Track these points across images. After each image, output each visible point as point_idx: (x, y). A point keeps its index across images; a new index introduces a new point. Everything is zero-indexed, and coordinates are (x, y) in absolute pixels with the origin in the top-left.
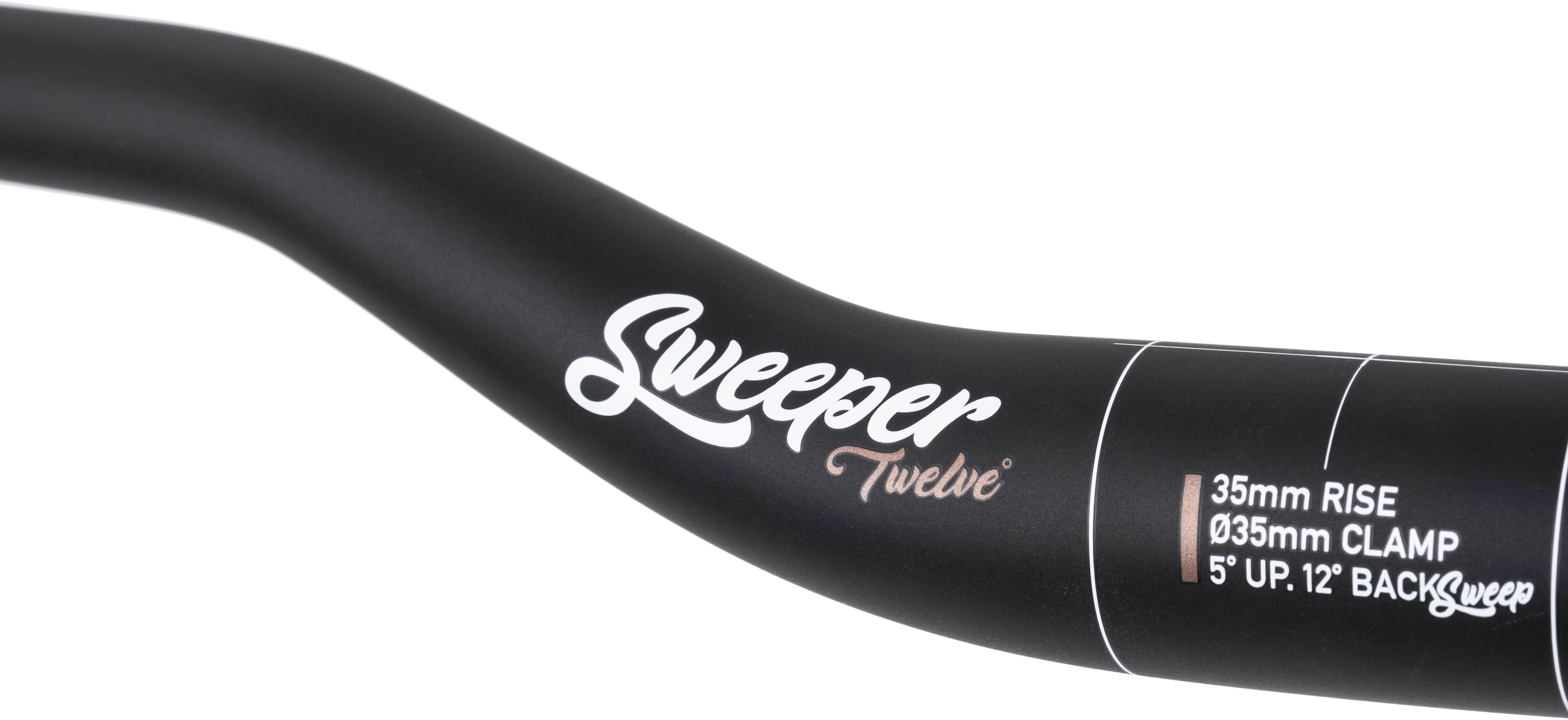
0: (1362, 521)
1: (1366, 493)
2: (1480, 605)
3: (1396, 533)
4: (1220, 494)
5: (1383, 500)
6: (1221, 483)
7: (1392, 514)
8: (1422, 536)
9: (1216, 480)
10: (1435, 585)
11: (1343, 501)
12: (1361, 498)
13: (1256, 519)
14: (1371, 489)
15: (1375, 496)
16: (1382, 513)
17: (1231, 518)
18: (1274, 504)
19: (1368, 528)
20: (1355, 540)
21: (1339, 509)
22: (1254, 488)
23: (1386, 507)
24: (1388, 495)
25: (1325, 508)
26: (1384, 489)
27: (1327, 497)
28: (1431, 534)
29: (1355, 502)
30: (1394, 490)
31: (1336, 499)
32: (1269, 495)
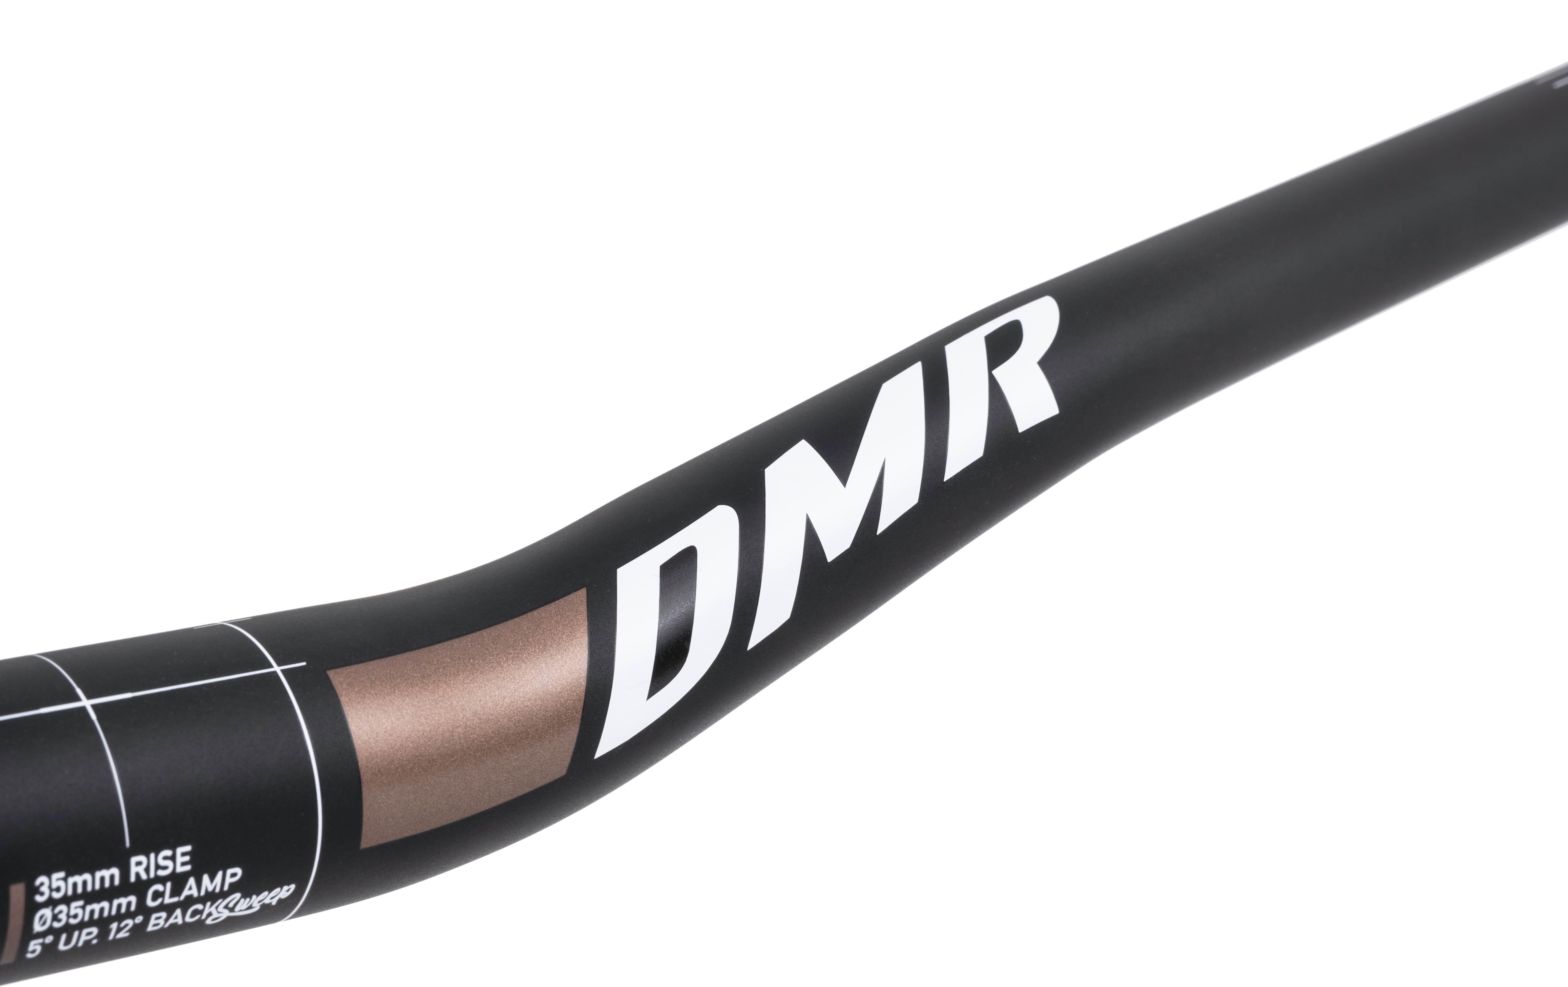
0: (162, 880)
1: (165, 858)
2: (250, 907)
3: (192, 881)
4: (42, 894)
5: (180, 859)
6: (42, 884)
7: (188, 868)
8: (212, 879)
9: (38, 882)
10: (217, 908)
11: (147, 870)
12: (162, 863)
13: (74, 905)
14: (168, 853)
15: (173, 858)
16: (180, 869)
17: (53, 910)
18: (89, 888)
19: (169, 885)
20: (157, 895)
21: (144, 876)
22: (71, 880)
23: (183, 864)
24: (183, 854)
25: (133, 879)
26: (180, 850)
27: (134, 869)
28: (220, 874)
29: (158, 867)
30: (188, 848)
31: (141, 870)
32: (85, 883)
